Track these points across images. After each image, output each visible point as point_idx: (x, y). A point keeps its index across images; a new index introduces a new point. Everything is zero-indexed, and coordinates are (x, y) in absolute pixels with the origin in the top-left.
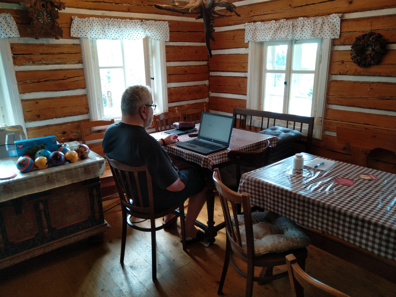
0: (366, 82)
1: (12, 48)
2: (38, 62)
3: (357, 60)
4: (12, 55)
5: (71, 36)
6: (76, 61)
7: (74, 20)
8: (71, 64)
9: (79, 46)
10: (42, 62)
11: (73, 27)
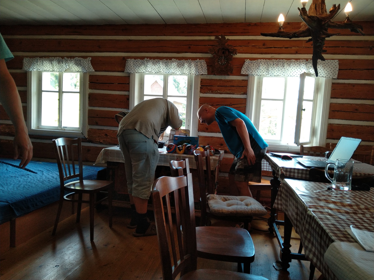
1: (201, 82)
2: (215, 92)
4: (201, 86)
5: (241, 73)
6: (242, 92)
7: (246, 62)
8: (238, 94)
9: (247, 81)
10: (217, 91)
11: (243, 67)
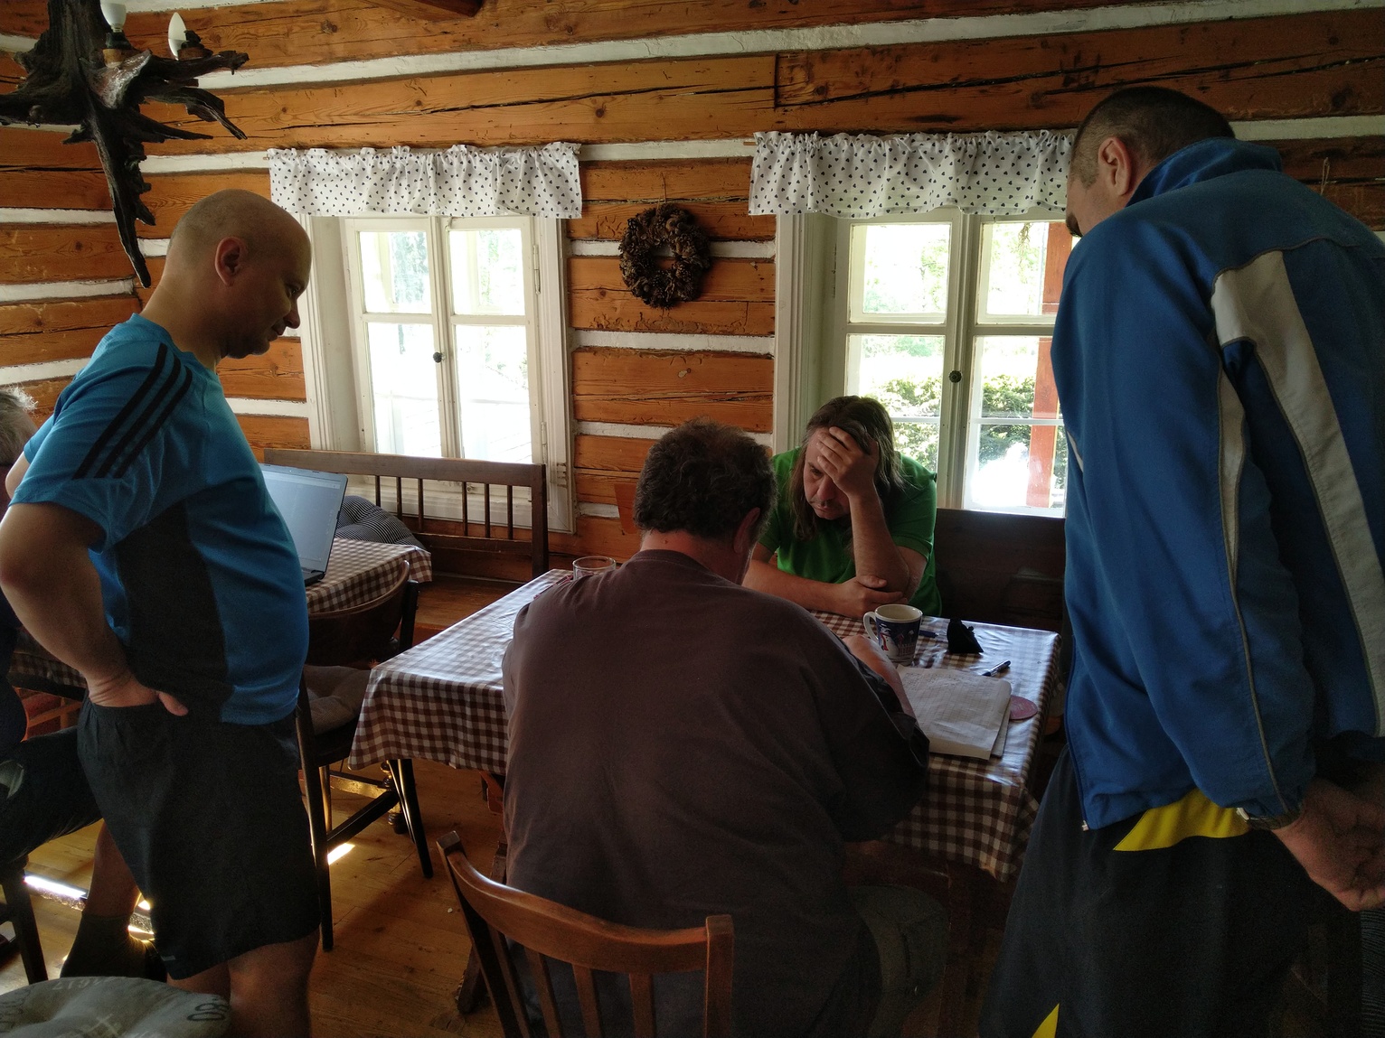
0: (673, 350)
3: (640, 287)
